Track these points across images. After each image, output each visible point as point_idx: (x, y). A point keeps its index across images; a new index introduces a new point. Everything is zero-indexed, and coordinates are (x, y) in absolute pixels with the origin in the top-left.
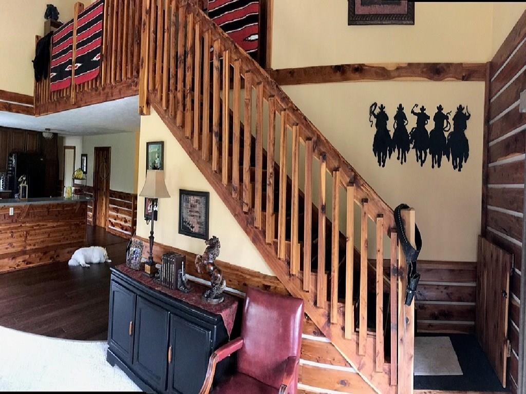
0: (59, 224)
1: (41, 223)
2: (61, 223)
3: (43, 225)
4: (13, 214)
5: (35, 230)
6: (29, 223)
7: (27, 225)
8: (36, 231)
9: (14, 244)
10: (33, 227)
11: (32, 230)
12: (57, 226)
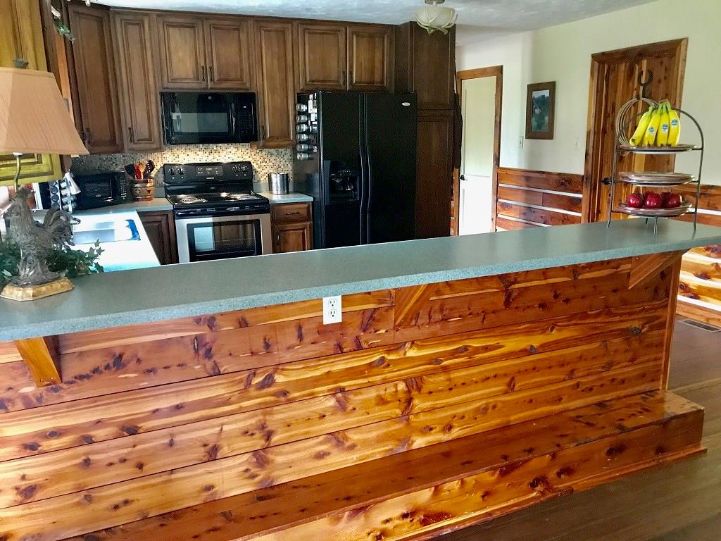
0: (555, 335)
1: (475, 344)
2: (565, 334)
3: (486, 349)
4: (338, 319)
5: (446, 369)
6: (421, 347)
7: (412, 353)
8: (454, 375)
9: (354, 437)
10: (439, 362)
11: (433, 373)
12: (545, 347)
